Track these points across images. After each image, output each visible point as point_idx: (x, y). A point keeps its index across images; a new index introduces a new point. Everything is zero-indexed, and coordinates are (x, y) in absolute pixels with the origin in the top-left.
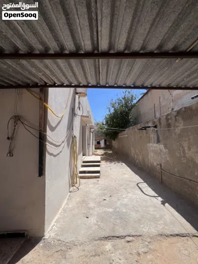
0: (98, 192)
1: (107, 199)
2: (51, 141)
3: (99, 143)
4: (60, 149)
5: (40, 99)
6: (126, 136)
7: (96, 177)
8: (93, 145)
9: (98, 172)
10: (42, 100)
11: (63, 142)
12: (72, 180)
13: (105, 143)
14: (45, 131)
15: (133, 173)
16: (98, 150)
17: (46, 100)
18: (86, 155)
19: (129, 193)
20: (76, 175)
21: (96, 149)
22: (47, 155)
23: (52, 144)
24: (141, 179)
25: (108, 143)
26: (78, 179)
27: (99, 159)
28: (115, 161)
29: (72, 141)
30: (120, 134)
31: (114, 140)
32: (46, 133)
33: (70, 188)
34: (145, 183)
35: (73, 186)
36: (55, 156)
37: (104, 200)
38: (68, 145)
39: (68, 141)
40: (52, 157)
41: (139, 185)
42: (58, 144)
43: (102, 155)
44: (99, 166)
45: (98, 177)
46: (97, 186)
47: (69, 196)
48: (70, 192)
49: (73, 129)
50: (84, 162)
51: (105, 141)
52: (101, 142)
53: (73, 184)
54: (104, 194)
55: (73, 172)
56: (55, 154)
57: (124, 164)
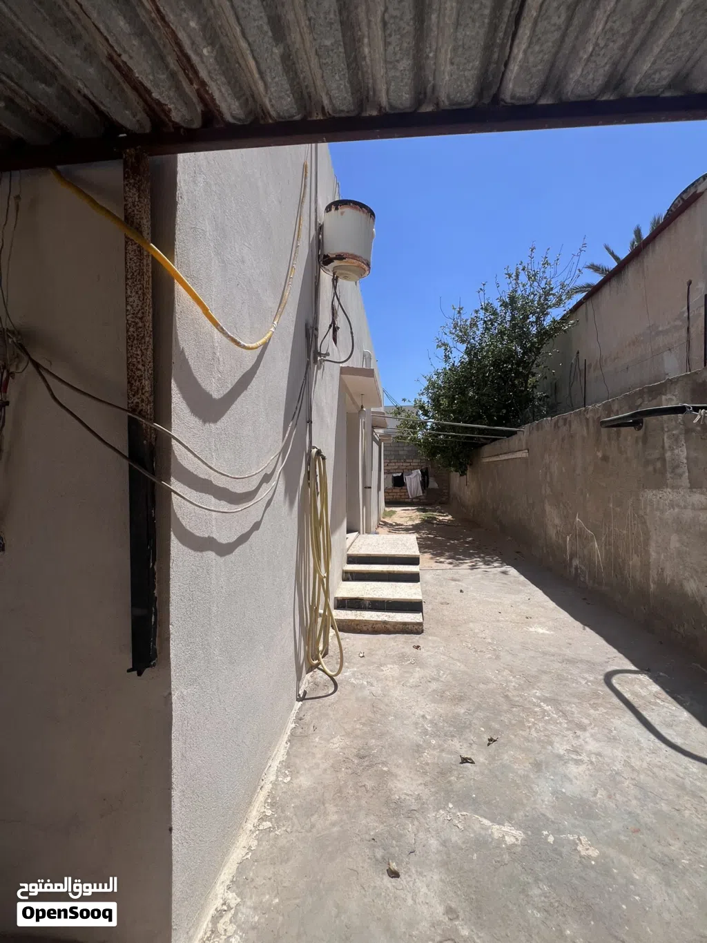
0: (425, 708)
1: (480, 759)
2: (202, 472)
3: (399, 482)
4: (253, 511)
5: (129, 221)
6: (524, 454)
7: (405, 629)
8: (379, 489)
9: (414, 606)
10: (138, 230)
11: (267, 478)
12: (306, 643)
13: (424, 484)
14: (162, 412)
15: (564, 615)
16: (399, 510)
17: (164, 232)
18: (357, 530)
19: (583, 728)
20: (327, 618)
21: (389, 503)
22: (176, 548)
23: (204, 486)
24: (612, 651)
25: (433, 484)
26: (332, 632)
27: (414, 550)
28: (470, 556)
29: (308, 473)
30: (487, 449)
31: (463, 473)
32: (168, 424)
33: (299, 679)
34: (644, 678)
35: (311, 668)
36: (224, 550)
37: (465, 760)
38: (290, 491)
39: (290, 474)
40: (211, 555)
41: (614, 681)
42: (239, 488)
43: (415, 529)
44: (414, 578)
45: (416, 629)
46: (418, 673)
47: (299, 719)
48: (302, 699)
49: (310, 422)
50: (352, 560)
51: (425, 474)
52: (407, 479)
53: (310, 660)
54: (459, 727)
55: (314, 609)
56: (224, 538)
57: (513, 571)
